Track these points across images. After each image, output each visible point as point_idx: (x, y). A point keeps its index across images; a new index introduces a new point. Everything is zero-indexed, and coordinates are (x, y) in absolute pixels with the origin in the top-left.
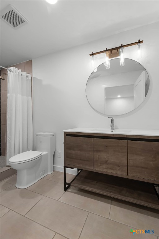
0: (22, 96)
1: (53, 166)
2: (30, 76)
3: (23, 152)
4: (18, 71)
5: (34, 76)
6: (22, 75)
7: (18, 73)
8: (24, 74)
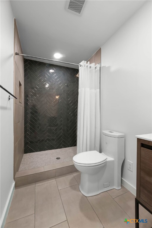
0: (90, 89)
1: (121, 179)
2: (98, 66)
3: (90, 150)
4: (87, 65)
5: (102, 66)
6: (90, 67)
7: (87, 66)
8: (93, 65)
